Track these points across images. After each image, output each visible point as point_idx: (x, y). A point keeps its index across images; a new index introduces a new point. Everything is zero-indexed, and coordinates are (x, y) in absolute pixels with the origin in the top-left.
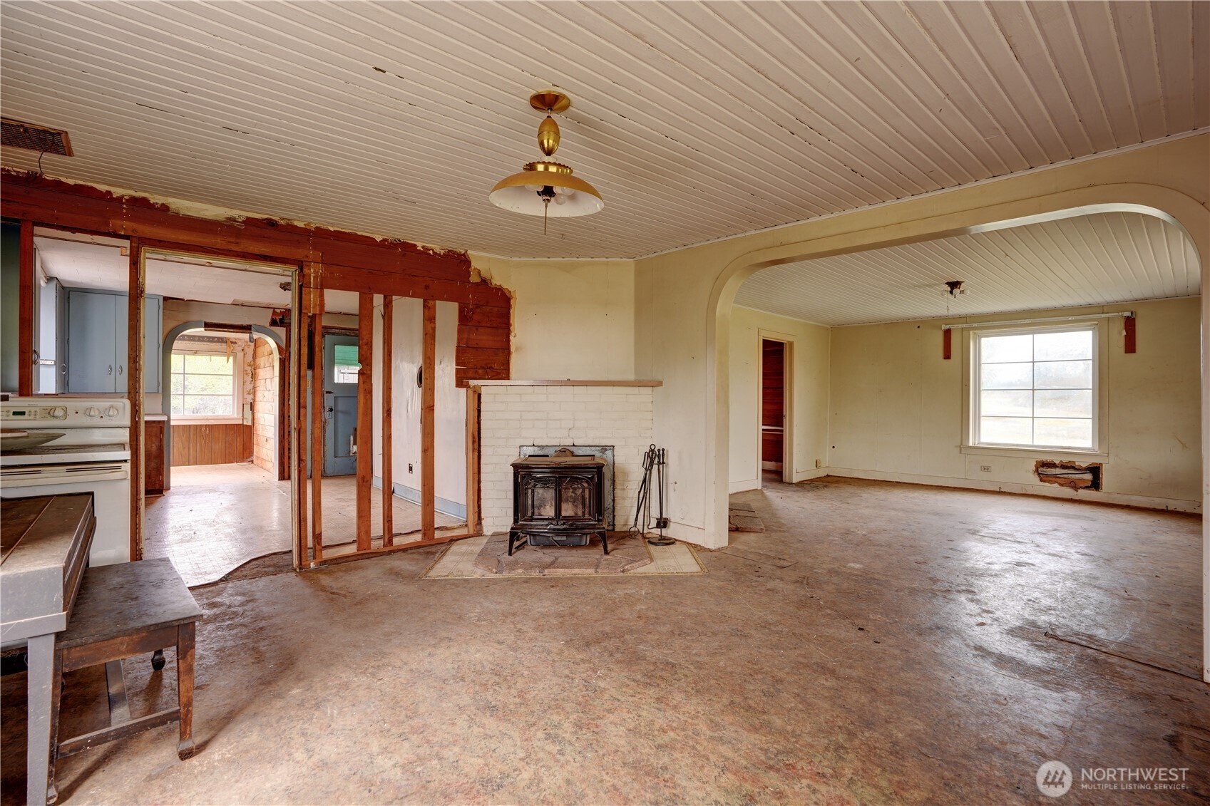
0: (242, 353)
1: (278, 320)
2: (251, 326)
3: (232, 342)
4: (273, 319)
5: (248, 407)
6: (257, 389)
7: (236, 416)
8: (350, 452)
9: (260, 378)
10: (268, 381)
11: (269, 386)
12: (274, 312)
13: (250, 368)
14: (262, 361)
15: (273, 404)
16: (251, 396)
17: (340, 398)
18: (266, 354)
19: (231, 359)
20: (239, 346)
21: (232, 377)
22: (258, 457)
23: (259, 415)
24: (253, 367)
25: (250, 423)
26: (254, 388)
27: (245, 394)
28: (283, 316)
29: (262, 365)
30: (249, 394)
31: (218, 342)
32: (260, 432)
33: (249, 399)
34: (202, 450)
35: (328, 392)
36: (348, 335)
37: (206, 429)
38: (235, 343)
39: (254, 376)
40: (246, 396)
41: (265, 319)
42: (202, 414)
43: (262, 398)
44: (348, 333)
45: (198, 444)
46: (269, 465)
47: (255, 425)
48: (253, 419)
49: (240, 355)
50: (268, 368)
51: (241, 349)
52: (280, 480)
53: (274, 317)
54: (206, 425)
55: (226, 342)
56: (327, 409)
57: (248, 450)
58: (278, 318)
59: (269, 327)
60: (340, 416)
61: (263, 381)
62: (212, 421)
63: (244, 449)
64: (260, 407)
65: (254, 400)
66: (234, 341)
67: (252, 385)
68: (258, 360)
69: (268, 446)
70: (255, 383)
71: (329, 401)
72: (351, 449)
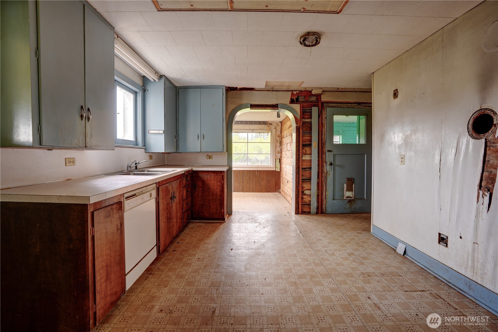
0: (275, 130)
1: (295, 100)
2: (278, 104)
3: (270, 124)
4: (291, 99)
5: (278, 161)
6: (283, 150)
7: (272, 165)
8: (343, 196)
9: (284, 143)
10: (289, 145)
11: (289, 148)
12: (292, 94)
13: (279, 138)
14: (285, 133)
15: (292, 159)
16: (280, 154)
17: (337, 155)
18: (287, 128)
19: (270, 134)
20: (273, 126)
21: (270, 144)
22: (283, 191)
23: (284, 166)
24: (280, 138)
25: (279, 170)
26: (281, 150)
27: (277, 153)
28: (298, 96)
29: (285, 135)
30: (278, 153)
31: (263, 124)
32: (284, 176)
33: (279, 156)
34: (255, 184)
35: (329, 151)
36: (343, 107)
37: (257, 173)
38: (272, 124)
39: (281, 143)
40: (277, 154)
41: (286, 98)
42: (256, 164)
43: (285, 155)
44: (342, 106)
45: (254, 181)
46: (289, 199)
47: (282, 171)
48: (281, 168)
49: (274, 131)
50: (288, 137)
51: (274, 127)
52: (296, 214)
53: (292, 97)
54: (258, 171)
55: (267, 124)
56: (328, 163)
57: (278, 186)
58: (295, 98)
59: (289, 105)
60: (337, 168)
61: (286, 145)
62: (261, 168)
63: (276, 185)
64: (284, 161)
65: (281, 157)
66: (271, 123)
67: (280, 148)
68: (283, 133)
69: (288, 185)
70: (281, 147)
71: (329, 157)
72: (345, 194)
